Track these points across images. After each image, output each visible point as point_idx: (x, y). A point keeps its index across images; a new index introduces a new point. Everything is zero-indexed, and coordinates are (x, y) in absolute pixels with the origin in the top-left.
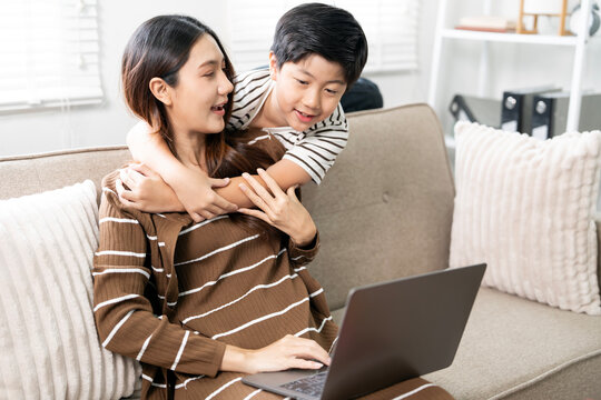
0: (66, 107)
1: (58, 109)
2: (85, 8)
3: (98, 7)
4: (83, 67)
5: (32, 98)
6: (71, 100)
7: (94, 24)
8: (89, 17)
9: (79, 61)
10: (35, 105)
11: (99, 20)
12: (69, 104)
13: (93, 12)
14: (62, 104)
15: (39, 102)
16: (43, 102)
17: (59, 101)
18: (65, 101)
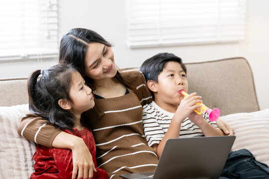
0: (40, 59)
1: (36, 60)
2: (51, 6)
3: (58, 5)
4: (49, 37)
5: (23, 53)
6: (43, 55)
7: (55, 14)
8: (53, 11)
9: (46, 34)
10: (24, 57)
11: (58, 12)
12: (41, 57)
13: (55, 8)
14: (38, 57)
15: (26, 56)
16: (28, 56)
17: (36, 55)
18: (40, 55)
